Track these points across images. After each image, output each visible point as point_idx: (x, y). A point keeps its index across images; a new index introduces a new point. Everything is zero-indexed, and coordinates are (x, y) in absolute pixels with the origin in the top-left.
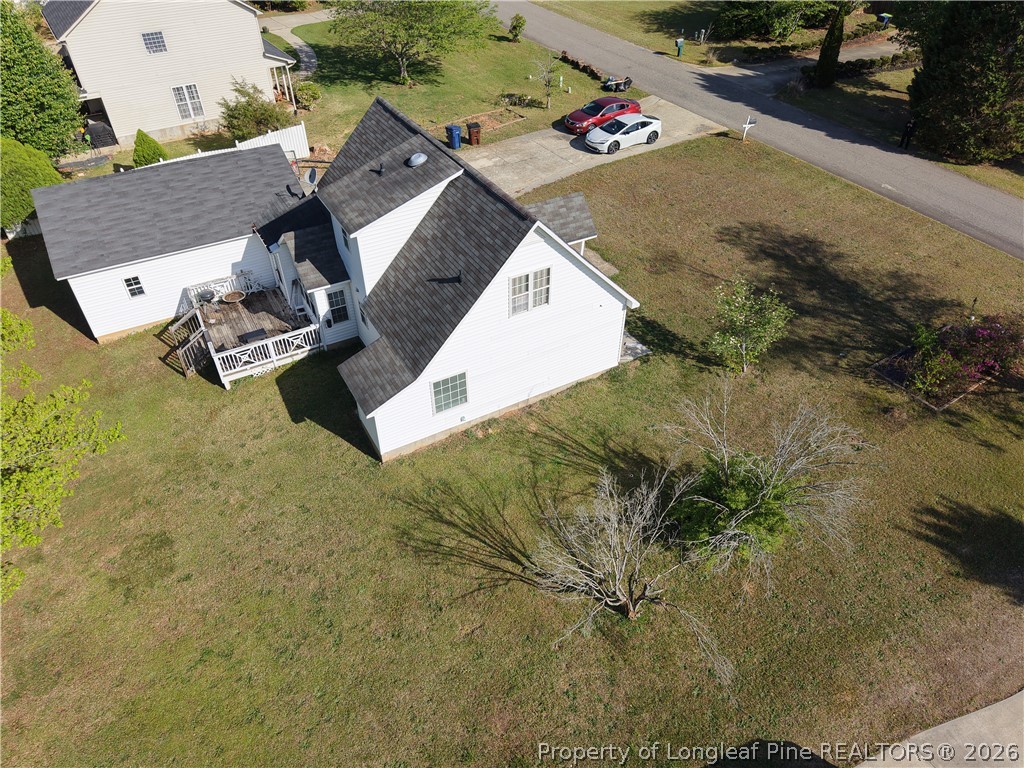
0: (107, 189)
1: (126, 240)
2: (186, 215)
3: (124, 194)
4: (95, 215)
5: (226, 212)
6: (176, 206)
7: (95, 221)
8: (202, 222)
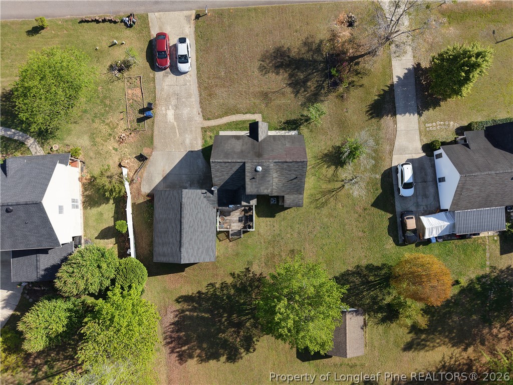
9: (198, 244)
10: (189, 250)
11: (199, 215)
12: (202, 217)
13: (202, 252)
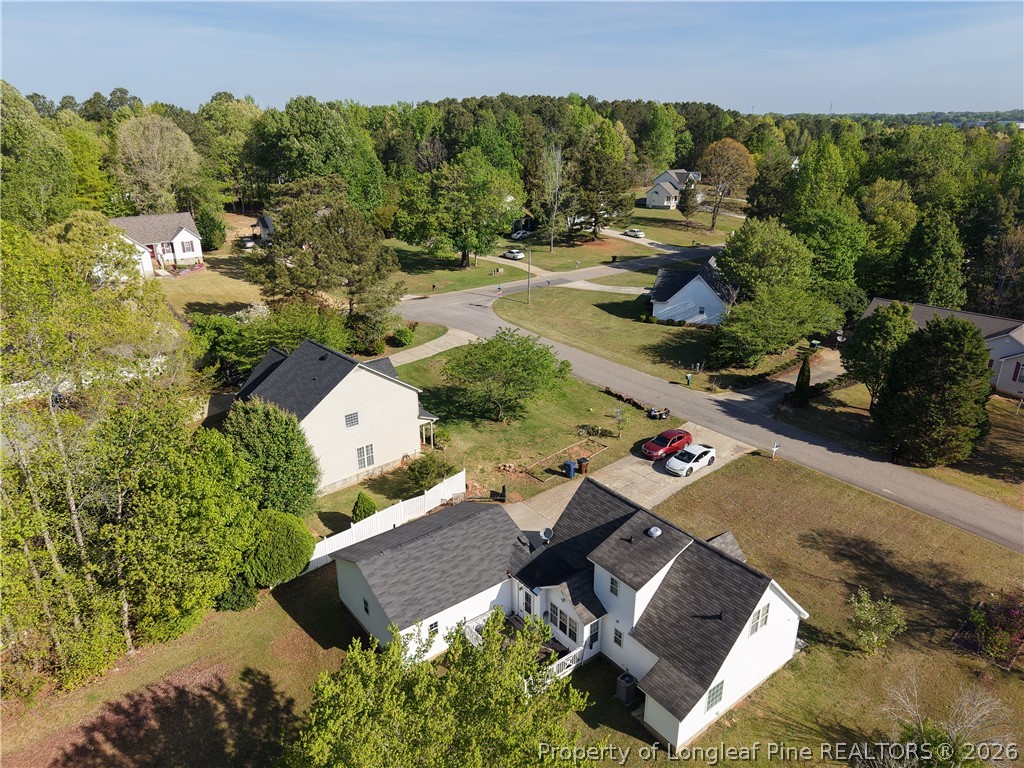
0: (405, 556)
1: (431, 595)
2: (462, 569)
3: (417, 559)
4: (404, 577)
5: (486, 563)
6: (454, 564)
7: (406, 582)
8: (474, 573)
9: (416, 577)
10: (392, 566)
11: (475, 551)
12: (474, 559)
13: (402, 594)
